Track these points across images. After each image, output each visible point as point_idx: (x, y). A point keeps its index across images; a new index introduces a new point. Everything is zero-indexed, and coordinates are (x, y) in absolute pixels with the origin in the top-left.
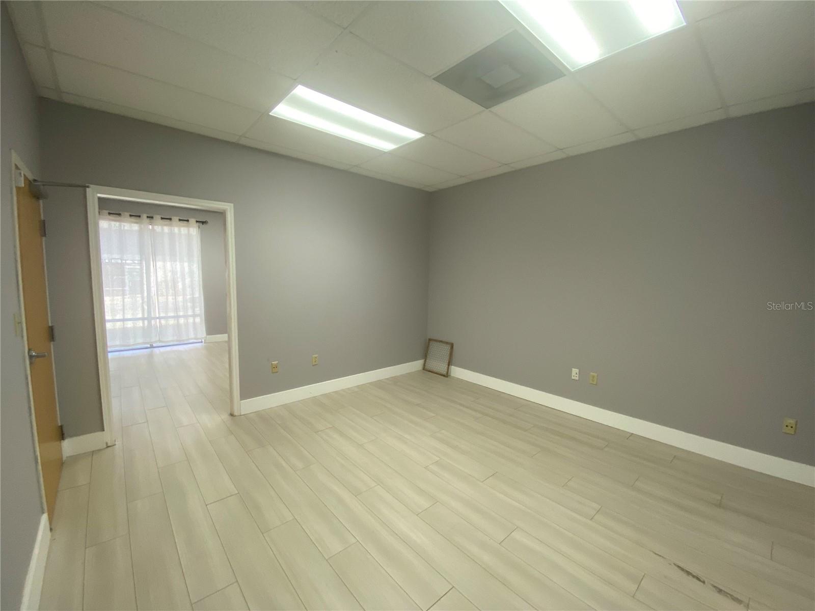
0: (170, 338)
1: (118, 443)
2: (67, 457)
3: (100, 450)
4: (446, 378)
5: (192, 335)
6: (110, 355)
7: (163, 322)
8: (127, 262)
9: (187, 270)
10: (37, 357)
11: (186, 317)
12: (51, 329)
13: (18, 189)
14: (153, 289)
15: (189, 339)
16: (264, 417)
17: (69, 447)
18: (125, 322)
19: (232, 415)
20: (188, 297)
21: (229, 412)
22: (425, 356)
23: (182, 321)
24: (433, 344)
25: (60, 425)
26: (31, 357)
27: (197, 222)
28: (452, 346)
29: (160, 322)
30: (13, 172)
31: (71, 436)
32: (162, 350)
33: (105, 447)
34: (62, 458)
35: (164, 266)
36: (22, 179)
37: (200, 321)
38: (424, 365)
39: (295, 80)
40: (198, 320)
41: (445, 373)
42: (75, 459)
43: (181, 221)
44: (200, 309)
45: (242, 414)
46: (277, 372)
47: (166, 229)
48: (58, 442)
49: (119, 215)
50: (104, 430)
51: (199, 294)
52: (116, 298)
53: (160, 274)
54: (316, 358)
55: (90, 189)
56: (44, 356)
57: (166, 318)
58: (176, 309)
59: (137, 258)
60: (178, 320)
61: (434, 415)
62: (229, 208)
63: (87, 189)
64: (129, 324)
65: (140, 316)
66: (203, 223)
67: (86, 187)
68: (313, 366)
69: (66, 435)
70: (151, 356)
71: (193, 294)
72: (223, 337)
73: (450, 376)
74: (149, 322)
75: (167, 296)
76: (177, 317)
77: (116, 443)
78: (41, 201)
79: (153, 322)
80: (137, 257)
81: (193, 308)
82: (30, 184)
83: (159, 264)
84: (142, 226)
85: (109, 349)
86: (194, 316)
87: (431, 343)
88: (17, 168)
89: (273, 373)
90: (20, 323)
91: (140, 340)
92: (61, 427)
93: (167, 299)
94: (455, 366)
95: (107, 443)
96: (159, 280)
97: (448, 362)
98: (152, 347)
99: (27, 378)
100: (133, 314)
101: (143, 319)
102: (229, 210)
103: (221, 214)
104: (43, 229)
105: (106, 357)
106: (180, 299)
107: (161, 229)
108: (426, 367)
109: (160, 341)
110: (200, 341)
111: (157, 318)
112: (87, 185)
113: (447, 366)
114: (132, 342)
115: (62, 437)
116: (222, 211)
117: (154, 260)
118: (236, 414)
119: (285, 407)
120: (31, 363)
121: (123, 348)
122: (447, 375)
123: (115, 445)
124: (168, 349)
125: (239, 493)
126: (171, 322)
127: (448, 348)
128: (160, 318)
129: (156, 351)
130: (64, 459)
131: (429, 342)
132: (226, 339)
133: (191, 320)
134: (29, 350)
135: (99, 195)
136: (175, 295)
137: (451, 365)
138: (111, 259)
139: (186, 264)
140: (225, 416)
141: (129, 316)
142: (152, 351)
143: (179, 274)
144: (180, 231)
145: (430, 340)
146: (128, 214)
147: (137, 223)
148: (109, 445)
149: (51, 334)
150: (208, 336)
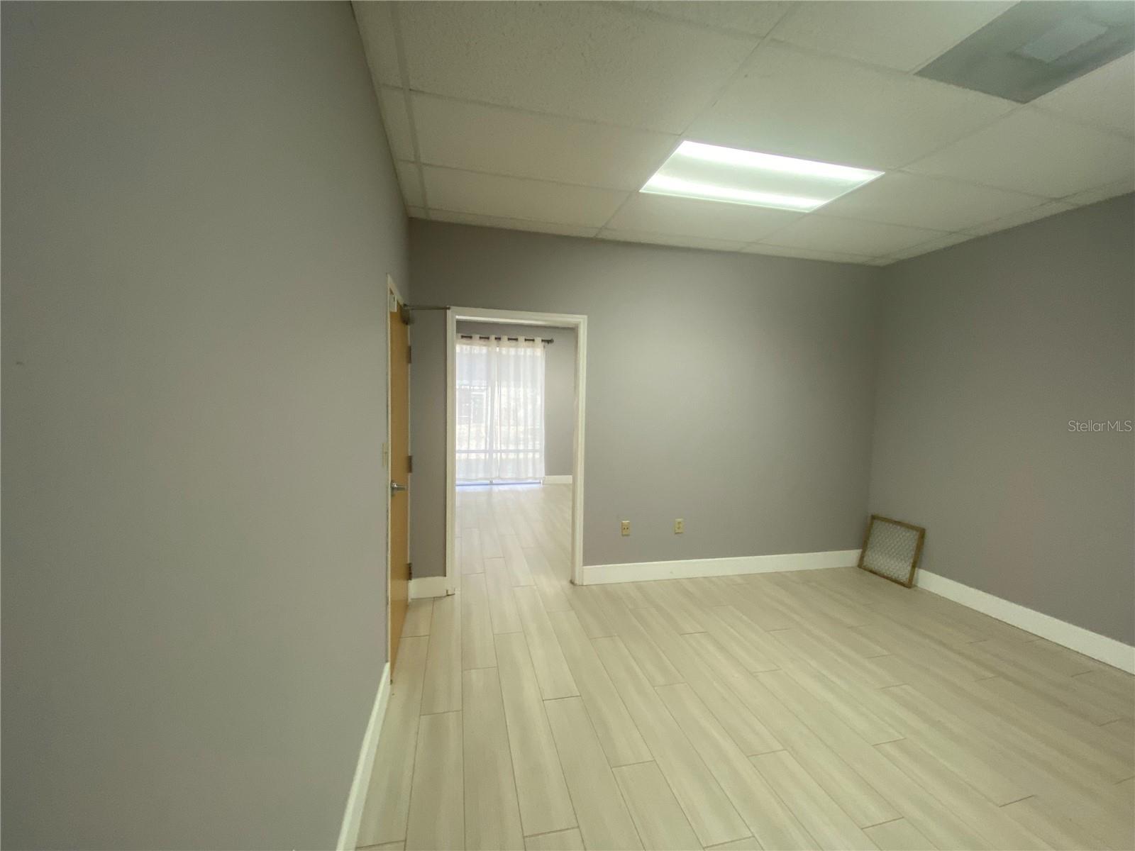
0: (510, 475)
1: (457, 593)
2: (412, 599)
3: (440, 597)
4: (906, 590)
5: (530, 475)
6: (457, 489)
7: (504, 456)
8: (475, 388)
9: (529, 395)
10: (398, 489)
11: (526, 451)
12: (410, 459)
13: (391, 313)
14: (496, 418)
15: (527, 478)
16: (609, 593)
17: (415, 588)
18: (470, 454)
19: (572, 582)
20: (530, 427)
21: (569, 579)
22: (864, 543)
23: (521, 456)
24: (879, 527)
25: (409, 562)
26: (393, 489)
27: (542, 341)
28: (922, 534)
29: (501, 455)
30: (389, 295)
31: (418, 577)
32: (501, 488)
33: (445, 594)
34: (407, 599)
35: (508, 392)
36: (396, 302)
37: (539, 457)
38: (862, 558)
39: (680, 135)
40: (537, 456)
41: (904, 579)
42: (419, 602)
43: (527, 342)
44: (540, 444)
45: (585, 584)
46: (627, 535)
47: (512, 351)
48: (406, 582)
49: (471, 337)
50: (445, 576)
51: (540, 426)
52: (463, 426)
53: (504, 399)
54: (679, 523)
55: (450, 311)
56: (403, 489)
57: (507, 452)
58: (517, 442)
59: (483, 385)
60: (518, 455)
61: (885, 653)
62: (581, 321)
63: (448, 311)
64: (473, 456)
65: (483, 448)
66: (549, 342)
67: (446, 308)
68: (676, 533)
69: (413, 575)
70: (490, 494)
71: (534, 424)
72: (568, 479)
73: (915, 586)
74: (491, 456)
75: (509, 426)
76: (517, 451)
77: (456, 592)
78: (409, 327)
79: (494, 455)
80: (484, 383)
81: (534, 439)
82: (402, 308)
83: (504, 390)
84: (490, 349)
85: (457, 482)
86: (534, 451)
87: (877, 524)
88: (392, 293)
89: (623, 535)
90: (387, 453)
91: (481, 475)
92: (410, 564)
93: (509, 429)
94: (926, 570)
95: (447, 591)
96: (503, 406)
97: (912, 561)
98: (491, 484)
99: (388, 511)
100: (477, 446)
101: (485, 451)
102: (582, 323)
103: (572, 331)
104: (409, 355)
105: (453, 490)
106: (521, 428)
107: (508, 351)
108: (865, 564)
109: (499, 478)
110: (538, 481)
111: (499, 451)
112: (448, 306)
113: (909, 568)
114: (473, 476)
115: (409, 576)
116: (574, 326)
117: (500, 386)
118: (577, 582)
119: (638, 585)
120: (392, 496)
121: (466, 483)
122: (909, 584)
123: (454, 594)
124: (506, 488)
125: (580, 696)
126: (512, 456)
127: (912, 537)
128: (501, 451)
129: (496, 488)
130: (409, 600)
131: (872, 524)
132: (571, 482)
133: (530, 455)
134: (392, 481)
135: (457, 317)
136: (517, 424)
137: (920, 568)
138: (461, 386)
139: (529, 391)
140: (566, 583)
141: (473, 448)
142: (491, 489)
143: (522, 400)
144: (525, 352)
145: (874, 518)
146: (478, 336)
147: (485, 345)
148: (449, 593)
149: (410, 464)
150: (546, 477)
